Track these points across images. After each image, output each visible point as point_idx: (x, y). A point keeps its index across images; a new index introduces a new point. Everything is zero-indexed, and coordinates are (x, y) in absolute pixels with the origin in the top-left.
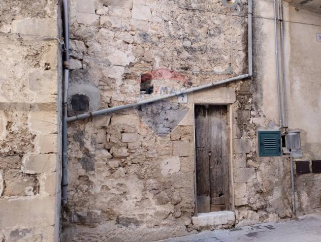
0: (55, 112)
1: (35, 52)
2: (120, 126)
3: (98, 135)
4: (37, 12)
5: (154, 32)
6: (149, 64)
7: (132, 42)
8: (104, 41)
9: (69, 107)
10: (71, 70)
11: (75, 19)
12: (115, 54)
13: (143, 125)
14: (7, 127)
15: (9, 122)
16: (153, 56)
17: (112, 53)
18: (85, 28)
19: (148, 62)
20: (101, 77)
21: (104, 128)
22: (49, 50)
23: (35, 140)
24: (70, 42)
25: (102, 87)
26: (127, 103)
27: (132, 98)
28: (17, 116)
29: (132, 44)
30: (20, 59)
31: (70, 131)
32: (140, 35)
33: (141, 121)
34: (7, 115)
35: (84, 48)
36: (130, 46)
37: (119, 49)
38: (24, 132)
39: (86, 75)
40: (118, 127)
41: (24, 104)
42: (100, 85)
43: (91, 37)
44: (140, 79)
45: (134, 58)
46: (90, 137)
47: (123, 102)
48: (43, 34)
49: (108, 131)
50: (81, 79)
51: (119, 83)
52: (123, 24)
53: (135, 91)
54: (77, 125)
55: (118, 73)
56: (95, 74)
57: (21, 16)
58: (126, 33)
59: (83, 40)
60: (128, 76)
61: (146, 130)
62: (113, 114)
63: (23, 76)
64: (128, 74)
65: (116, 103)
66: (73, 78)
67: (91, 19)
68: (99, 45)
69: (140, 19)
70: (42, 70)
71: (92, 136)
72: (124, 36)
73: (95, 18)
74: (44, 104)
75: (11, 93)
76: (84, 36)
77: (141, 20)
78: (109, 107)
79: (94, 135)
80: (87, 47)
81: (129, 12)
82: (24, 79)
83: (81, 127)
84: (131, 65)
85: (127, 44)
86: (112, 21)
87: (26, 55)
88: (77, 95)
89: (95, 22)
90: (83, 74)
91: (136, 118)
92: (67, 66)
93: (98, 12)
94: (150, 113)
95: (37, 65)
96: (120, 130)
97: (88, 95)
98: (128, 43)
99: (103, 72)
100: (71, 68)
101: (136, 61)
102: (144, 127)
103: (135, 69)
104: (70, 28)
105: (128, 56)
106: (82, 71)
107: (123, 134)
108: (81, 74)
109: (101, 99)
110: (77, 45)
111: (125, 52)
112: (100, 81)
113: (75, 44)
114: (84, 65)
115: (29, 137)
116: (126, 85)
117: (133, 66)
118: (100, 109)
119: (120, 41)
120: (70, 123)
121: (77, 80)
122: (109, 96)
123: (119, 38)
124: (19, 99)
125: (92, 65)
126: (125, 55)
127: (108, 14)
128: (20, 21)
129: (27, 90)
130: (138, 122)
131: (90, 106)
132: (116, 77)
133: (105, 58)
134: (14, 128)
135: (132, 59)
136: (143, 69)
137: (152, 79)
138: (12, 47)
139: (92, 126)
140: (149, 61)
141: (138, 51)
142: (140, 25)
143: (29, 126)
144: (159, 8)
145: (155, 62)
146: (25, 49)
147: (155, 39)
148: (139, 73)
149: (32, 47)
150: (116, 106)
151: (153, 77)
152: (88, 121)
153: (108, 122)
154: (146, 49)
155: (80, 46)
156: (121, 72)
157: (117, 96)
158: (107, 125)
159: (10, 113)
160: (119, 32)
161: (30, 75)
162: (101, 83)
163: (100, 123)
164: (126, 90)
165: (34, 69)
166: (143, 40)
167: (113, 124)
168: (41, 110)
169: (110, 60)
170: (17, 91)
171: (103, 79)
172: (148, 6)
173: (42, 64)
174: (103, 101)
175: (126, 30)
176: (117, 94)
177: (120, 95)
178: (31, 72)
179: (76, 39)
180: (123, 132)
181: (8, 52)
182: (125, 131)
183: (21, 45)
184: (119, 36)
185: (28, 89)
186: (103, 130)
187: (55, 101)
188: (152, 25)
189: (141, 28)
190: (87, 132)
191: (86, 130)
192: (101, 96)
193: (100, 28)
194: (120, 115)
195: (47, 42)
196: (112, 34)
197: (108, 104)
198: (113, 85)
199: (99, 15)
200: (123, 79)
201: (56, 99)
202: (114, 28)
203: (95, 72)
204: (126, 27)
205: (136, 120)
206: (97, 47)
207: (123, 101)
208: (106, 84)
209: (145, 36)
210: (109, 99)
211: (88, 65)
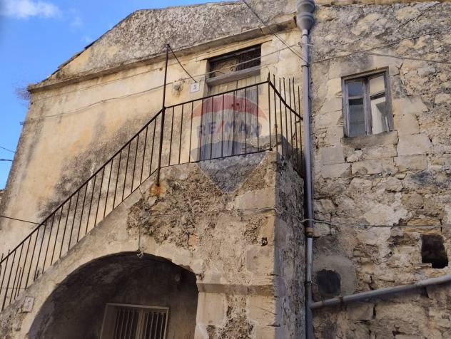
0: (273, 297)
1: (253, 226)
2: (391, 322)
3: (357, 333)
4: (256, 183)
5: (438, 167)
6: (435, 219)
7: (400, 189)
8: (358, 195)
9: (314, 287)
10: (315, 238)
11: (320, 174)
12: (374, 211)
13: (433, 323)
14: (228, 312)
15: (229, 308)
16: (439, 205)
17: (370, 209)
18: (332, 182)
19: (431, 215)
20: (356, 244)
21: (365, 322)
22: (266, 222)
23: (252, 332)
24: (315, 203)
25: (359, 258)
26: (400, 284)
27: (408, 275)
28: (236, 300)
29: (401, 191)
30: (240, 236)
31: (316, 323)
32: (413, 177)
33: (428, 316)
34: (228, 299)
35: (332, 207)
36: (398, 195)
37: (380, 202)
38: (242, 319)
39: (335, 243)
40: (388, 323)
41: (242, 286)
42: (355, 256)
43: (340, 192)
44: (420, 243)
45: (406, 212)
46: (345, 336)
47: (394, 282)
48: (262, 206)
49: (371, 329)
50: (329, 248)
51: (384, 251)
52: (385, 167)
53: (412, 264)
54: (326, 315)
55: (381, 238)
56: (347, 240)
57: (243, 191)
58: (390, 178)
59: (330, 198)
60: (400, 241)
61: (439, 333)
62: (378, 301)
63: (242, 254)
64: (398, 237)
65: (381, 283)
66: (319, 247)
67: (339, 170)
68: (352, 201)
69: (411, 154)
70: (258, 247)
71: (347, 334)
72: (386, 183)
73: (344, 168)
74: (260, 287)
75: (231, 274)
76: (331, 193)
77: (413, 156)
78: (372, 289)
79: (350, 332)
80: (336, 205)
81: (393, 149)
82: (243, 258)
83: (332, 318)
84: (402, 223)
85: (392, 193)
86: (368, 167)
87: (245, 231)
88: (324, 271)
89: (345, 173)
90: (331, 242)
91: (418, 309)
92: (310, 234)
93: (349, 160)
94: (444, 301)
95: (255, 241)
96: (390, 329)
97: (338, 271)
98: (394, 192)
99: (358, 236)
100: (316, 235)
101: (411, 215)
102: (435, 328)
103: (410, 229)
104: (315, 186)
105: (395, 210)
106: (329, 237)
107: (397, 336)
108: (328, 242)
109: (358, 275)
110: (324, 206)
111: (390, 205)
112: (354, 250)
113: (322, 205)
114: (333, 230)
115: (246, 327)
116: (396, 254)
117: (406, 224)
118: (357, 292)
119: (380, 191)
120: (316, 311)
121: (323, 250)
122: (370, 272)
123: (379, 187)
124: (238, 281)
125: (343, 228)
126: (391, 209)
127: (362, 159)
128: (242, 196)
129: (245, 271)
130: (423, 317)
131: (341, 287)
132: (378, 243)
133: (361, 217)
134: (234, 315)
135: (402, 214)
136: (424, 228)
137: (444, 242)
138: (233, 223)
139: (347, 317)
140: (435, 213)
141: (411, 201)
142: (412, 162)
143: (247, 313)
144: (444, 130)
145: (446, 214)
146: (245, 224)
147: (441, 178)
148: (417, 235)
149: (251, 222)
150: (382, 289)
151: (445, 238)
152: (342, 310)
153: (371, 314)
154: (427, 196)
155: (328, 205)
156: (386, 234)
157: (381, 272)
158: (369, 318)
159: (231, 296)
160: (378, 180)
161: (248, 252)
162: (357, 253)
163: (358, 314)
164: (397, 263)
165: (252, 246)
166: (419, 183)
167: (378, 317)
168: (259, 294)
169: (367, 220)
170: (236, 271)
171: (358, 246)
172: (424, 133)
173: (259, 239)
174: (361, 280)
175: (390, 175)
176: (381, 269)
177: (388, 270)
178: (249, 249)
179: (322, 198)
180: (398, 333)
181: (231, 230)
182: (400, 330)
183: (242, 221)
184: (380, 184)
185: (246, 269)
186: (363, 326)
187: (271, 284)
188: (433, 158)
189: (413, 166)
190: (340, 327)
191: (338, 323)
192: (357, 272)
193: (352, 179)
194: (389, 304)
195: (265, 214)
196: (368, 183)
197: (369, 284)
198: (374, 255)
199: (350, 162)
200: (391, 246)
201: (273, 281)
202: (372, 175)
203: (347, 239)
204: (389, 169)
205: (420, 313)
206: (348, 203)
207: (392, 279)
208: (363, 254)
209: (421, 177)
210: (369, 276)
211: (337, 229)
